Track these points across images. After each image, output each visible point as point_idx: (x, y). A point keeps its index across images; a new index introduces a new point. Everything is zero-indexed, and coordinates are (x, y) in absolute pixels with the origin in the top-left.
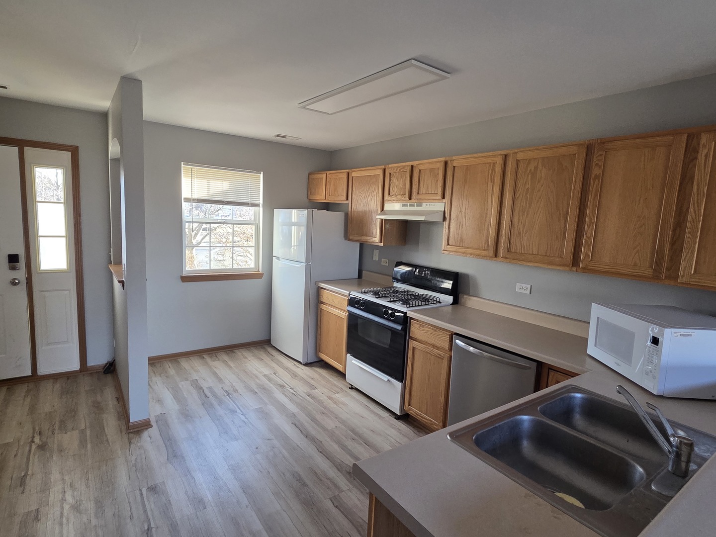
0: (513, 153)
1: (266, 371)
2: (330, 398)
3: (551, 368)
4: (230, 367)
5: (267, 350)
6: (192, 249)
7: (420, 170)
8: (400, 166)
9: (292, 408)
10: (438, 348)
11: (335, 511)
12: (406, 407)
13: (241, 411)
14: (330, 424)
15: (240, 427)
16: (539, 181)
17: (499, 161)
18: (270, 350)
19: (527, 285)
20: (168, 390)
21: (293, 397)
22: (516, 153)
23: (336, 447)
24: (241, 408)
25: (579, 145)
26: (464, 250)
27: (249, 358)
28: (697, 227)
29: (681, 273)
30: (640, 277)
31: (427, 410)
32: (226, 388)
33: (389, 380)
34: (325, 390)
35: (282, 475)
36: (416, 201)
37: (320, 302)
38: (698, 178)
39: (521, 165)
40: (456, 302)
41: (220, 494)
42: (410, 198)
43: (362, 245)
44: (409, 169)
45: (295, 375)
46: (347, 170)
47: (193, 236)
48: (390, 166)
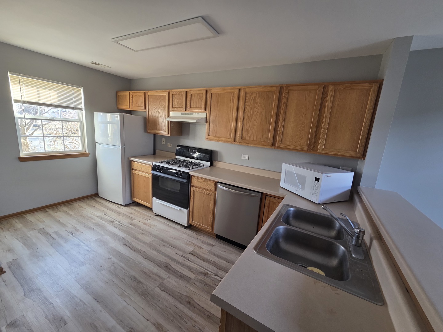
0: (244, 88)
1: (99, 214)
2: (145, 223)
3: (267, 195)
4: (70, 215)
5: (96, 200)
6: (26, 138)
7: (191, 94)
8: (179, 91)
9: (121, 234)
10: (208, 190)
11: (163, 294)
12: (191, 222)
13: (84, 244)
14: (148, 239)
15: (86, 255)
16: (257, 104)
17: (236, 92)
18: (98, 199)
19: (247, 155)
20: (18, 239)
21: (121, 227)
22: (245, 88)
23: (155, 252)
24: (84, 242)
25: (277, 87)
26: (218, 138)
27: (84, 207)
28: (326, 128)
29: (319, 148)
30: (302, 150)
31: (202, 222)
32: (69, 230)
33: (180, 209)
34: (141, 219)
35: (123, 280)
36: (190, 111)
37: (132, 169)
38: (328, 106)
39: (248, 95)
40: (211, 165)
41: (77, 308)
42: (186, 110)
43: (155, 136)
44: (184, 93)
45: (119, 213)
46: (144, 91)
47: (25, 130)
48: (173, 90)
